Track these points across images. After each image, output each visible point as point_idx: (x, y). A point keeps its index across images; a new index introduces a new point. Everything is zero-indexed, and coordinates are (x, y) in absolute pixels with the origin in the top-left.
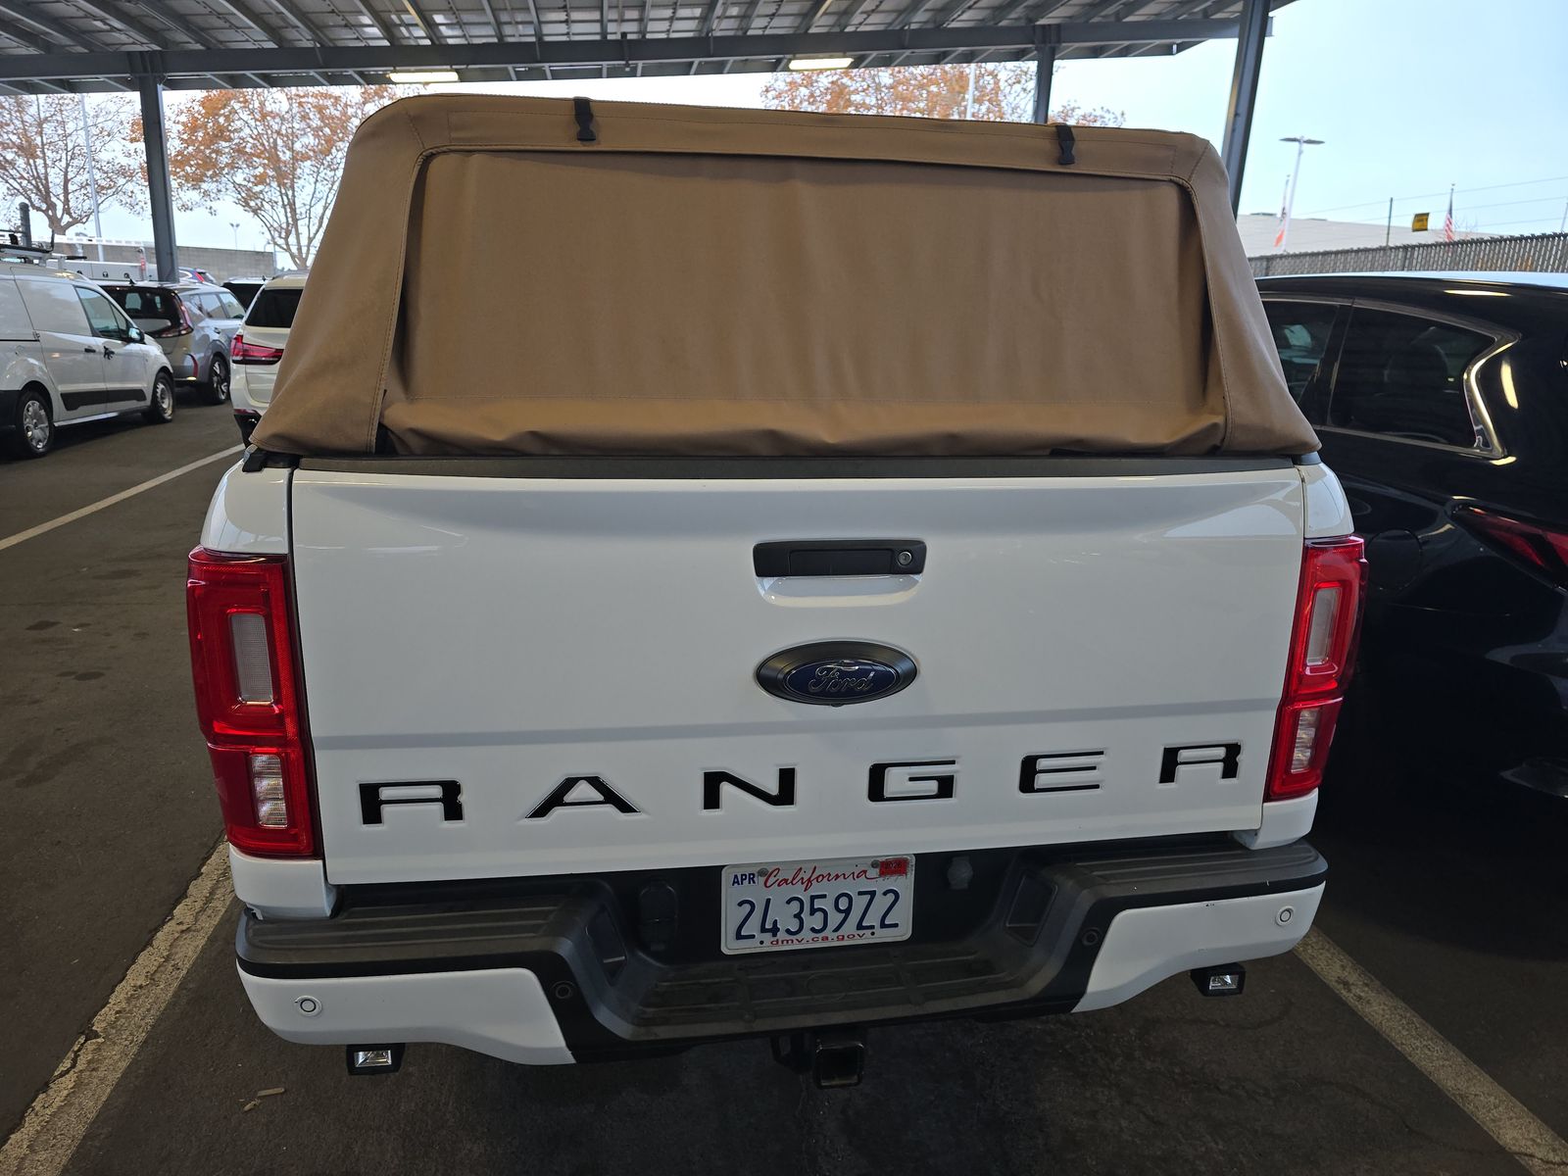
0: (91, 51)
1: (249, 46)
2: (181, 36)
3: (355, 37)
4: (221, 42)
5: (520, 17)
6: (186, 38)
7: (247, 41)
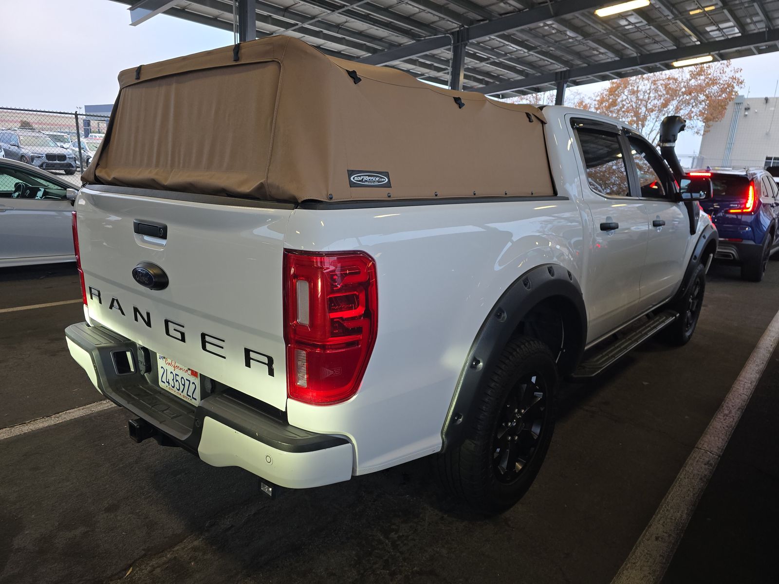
0: (543, 74)
1: (609, 60)
2: (578, 62)
3: (660, 47)
4: (596, 61)
5: (755, 19)
6: (579, 62)
7: (608, 58)
